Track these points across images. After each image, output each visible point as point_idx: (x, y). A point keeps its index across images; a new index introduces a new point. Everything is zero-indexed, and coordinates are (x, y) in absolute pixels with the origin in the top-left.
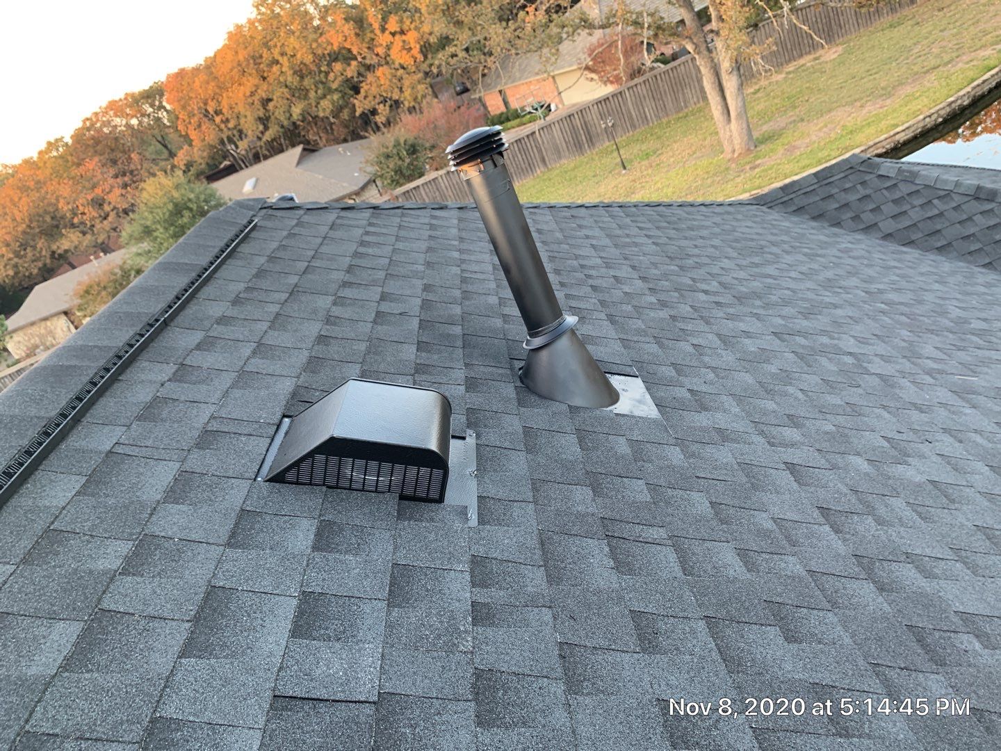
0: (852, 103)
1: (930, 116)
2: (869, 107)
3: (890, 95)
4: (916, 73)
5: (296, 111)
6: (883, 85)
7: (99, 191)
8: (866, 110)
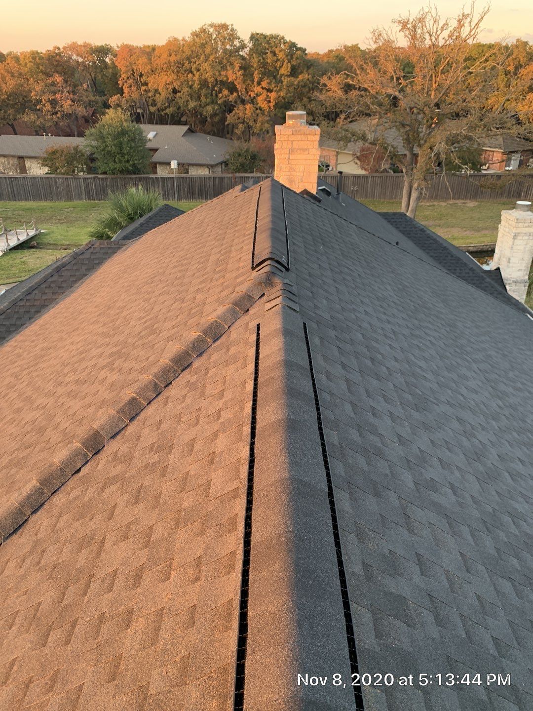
0: (462, 228)
1: (486, 246)
2: (468, 232)
3: (478, 231)
5: (192, 105)
6: (479, 226)
7: (58, 96)
8: (466, 233)
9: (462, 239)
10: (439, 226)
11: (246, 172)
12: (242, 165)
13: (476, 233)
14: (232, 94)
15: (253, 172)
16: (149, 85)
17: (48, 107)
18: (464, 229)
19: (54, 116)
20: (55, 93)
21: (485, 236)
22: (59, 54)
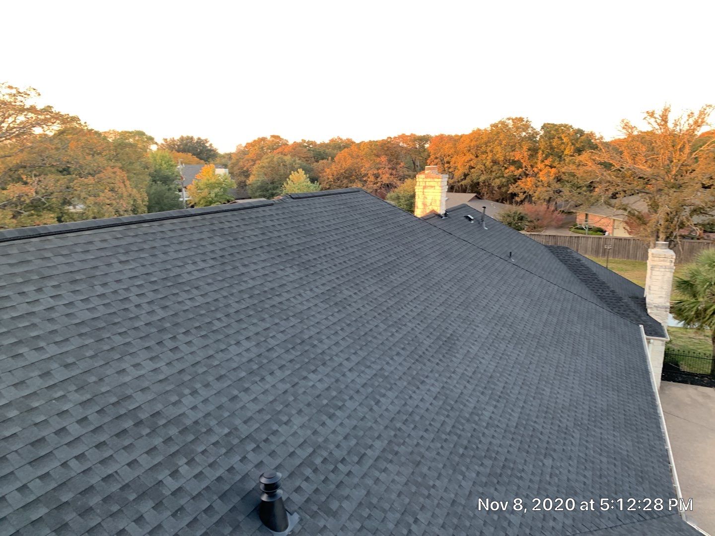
5: (483, 178)
7: (380, 171)
14: (518, 169)
16: (451, 163)
17: (372, 179)
19: (375, 185)
20: (378, 169)
22: (389, 142)
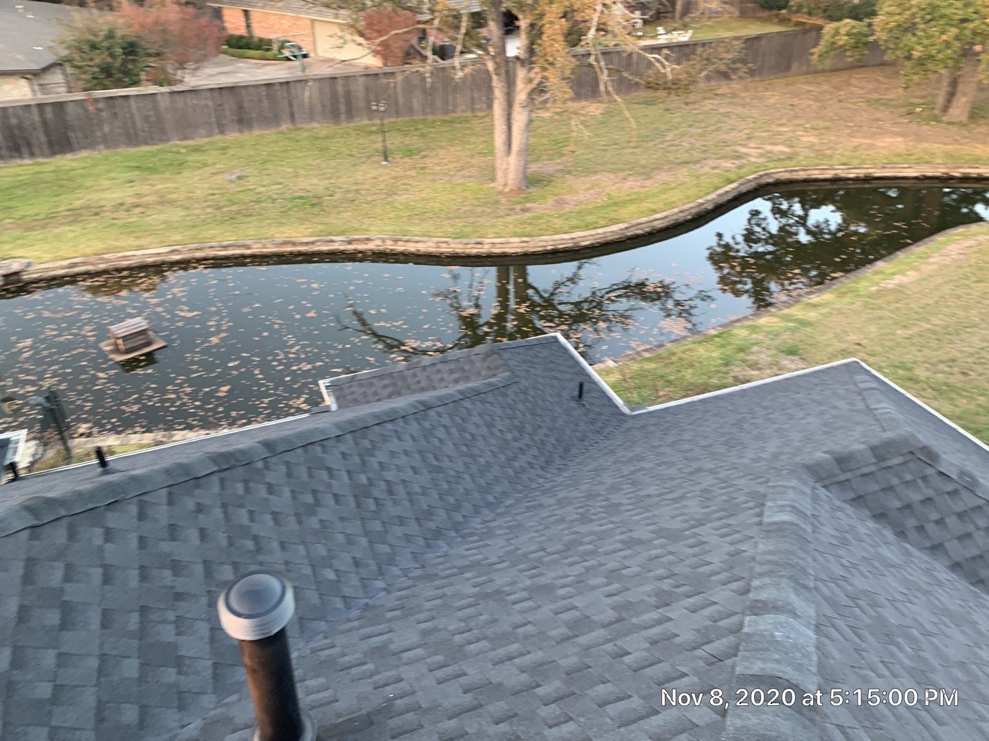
0: (615, 172)
2: (631, 182)
3: (649, 176)
4: (671, 162)
6: (643, 162)
8: (628, 184)
9: (632, 201)
10: (569, 173)
11: (119, 84)
12: (107, 71)
13: (648, 183)
15: (136, 83)
18: (621, 175)
21: (666, 188)
